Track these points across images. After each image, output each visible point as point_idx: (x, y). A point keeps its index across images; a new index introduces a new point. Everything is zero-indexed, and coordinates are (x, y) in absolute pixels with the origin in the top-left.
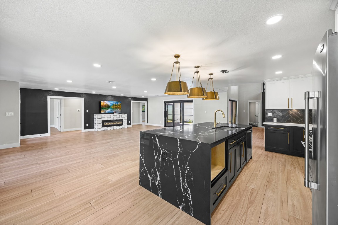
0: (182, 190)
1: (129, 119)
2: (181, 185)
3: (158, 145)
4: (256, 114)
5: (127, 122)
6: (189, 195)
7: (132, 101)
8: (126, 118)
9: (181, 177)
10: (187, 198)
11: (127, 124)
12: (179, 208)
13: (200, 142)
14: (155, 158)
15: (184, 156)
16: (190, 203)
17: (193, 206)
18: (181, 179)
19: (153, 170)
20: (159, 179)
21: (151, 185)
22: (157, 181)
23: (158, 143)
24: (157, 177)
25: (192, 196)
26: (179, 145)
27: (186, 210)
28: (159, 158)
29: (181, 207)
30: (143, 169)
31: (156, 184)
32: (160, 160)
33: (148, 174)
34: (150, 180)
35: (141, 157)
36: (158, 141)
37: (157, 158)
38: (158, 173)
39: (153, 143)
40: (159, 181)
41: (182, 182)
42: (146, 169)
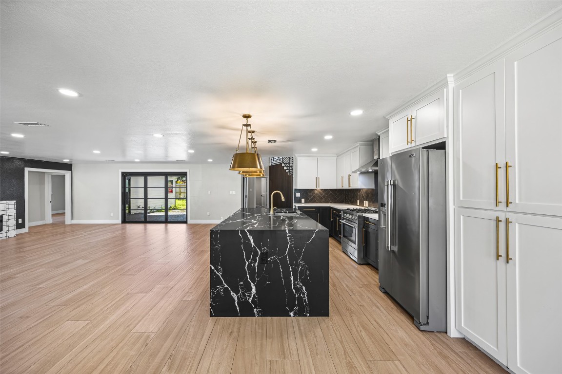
0: (294, 291)
1: (20, 213)
2: (293, 286)
3: (253, 244)
4: (262, 194)
5: (15, 222)
6: (304, 294)
7: (27, 170)
8: (13, 212)
9: (292, 277)
10: (300, 299)
11: (13, 228)
12: (290, 316)
13: (317, 230)
14: (246, 265)
15: (296, 251)
16: (305, 302)
17: (309, 304)
18: (292, 279)
19: (241, 283)
20: (254, 291)
21: (238, 307)
22: (250, 297)
23: (252, 242)
24: (251, 289)
25: (307, 294)
26: (288, 238)
27: (300, 313)
28: (255, 263)
29: (292, 314)
30: (218, 288)
31: (250, 301)
32: (256, 264)
33: (231, 292)
34: (236, 300)
35: (215, 271)
36: (251, 239)
37: (251, 262)
38: (252, 284)
39: (241, 243)
40: (254, 295)
41: (294, 282)
42: (226, 286)
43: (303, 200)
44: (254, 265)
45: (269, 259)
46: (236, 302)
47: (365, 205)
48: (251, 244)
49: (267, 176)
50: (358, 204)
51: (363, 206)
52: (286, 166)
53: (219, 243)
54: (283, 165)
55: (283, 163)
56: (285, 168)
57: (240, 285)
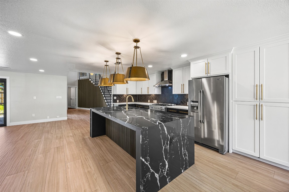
0: (183, 156)
2: (183, 154)
6: (187, 156)
10: (185, 160)
12: (182, 173)
14: (163, 149)
15: (184, 131)
18: (183, 149)
20: (167, 166)
21: (159, 183)
22: (165, 171)
23: (166, 131)
24: (165, 166)
26: (181, 124)
29: (183, 171)
30: (147, 175)
31: (165, 174)
32: (168, 147)
33: (155, 174)
34: (158, 178)
35: (145, 162)
36: (166, 129)
37: (166, 146)
38: (166, 161)
39: (161, 134)
40: (167, 169)
41: (183, 151)
42: (152, 171)
43: (118, 101)
44: (167, 147)
45: (174, 141)
46: (158, 180)
47: (154, 102)
48: (166, 133)
49: (76, 87)
50: (149, 102)
51: (153, 103)
52: (92, 81)
53: (148, 138)
54: (90, 80)
55: (90, 78)
56: (92, 82)
57: (160, 165)
